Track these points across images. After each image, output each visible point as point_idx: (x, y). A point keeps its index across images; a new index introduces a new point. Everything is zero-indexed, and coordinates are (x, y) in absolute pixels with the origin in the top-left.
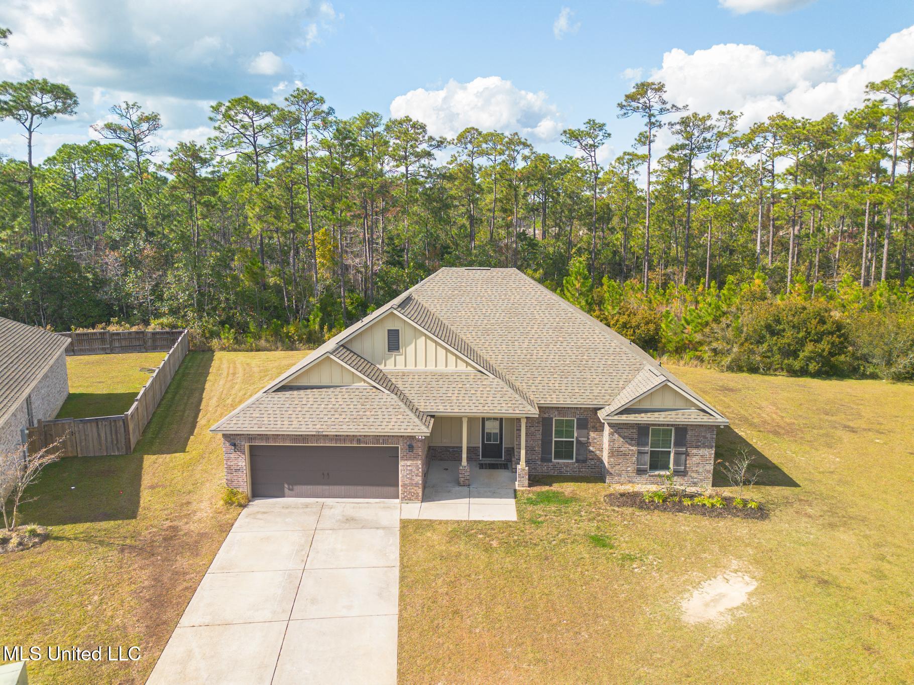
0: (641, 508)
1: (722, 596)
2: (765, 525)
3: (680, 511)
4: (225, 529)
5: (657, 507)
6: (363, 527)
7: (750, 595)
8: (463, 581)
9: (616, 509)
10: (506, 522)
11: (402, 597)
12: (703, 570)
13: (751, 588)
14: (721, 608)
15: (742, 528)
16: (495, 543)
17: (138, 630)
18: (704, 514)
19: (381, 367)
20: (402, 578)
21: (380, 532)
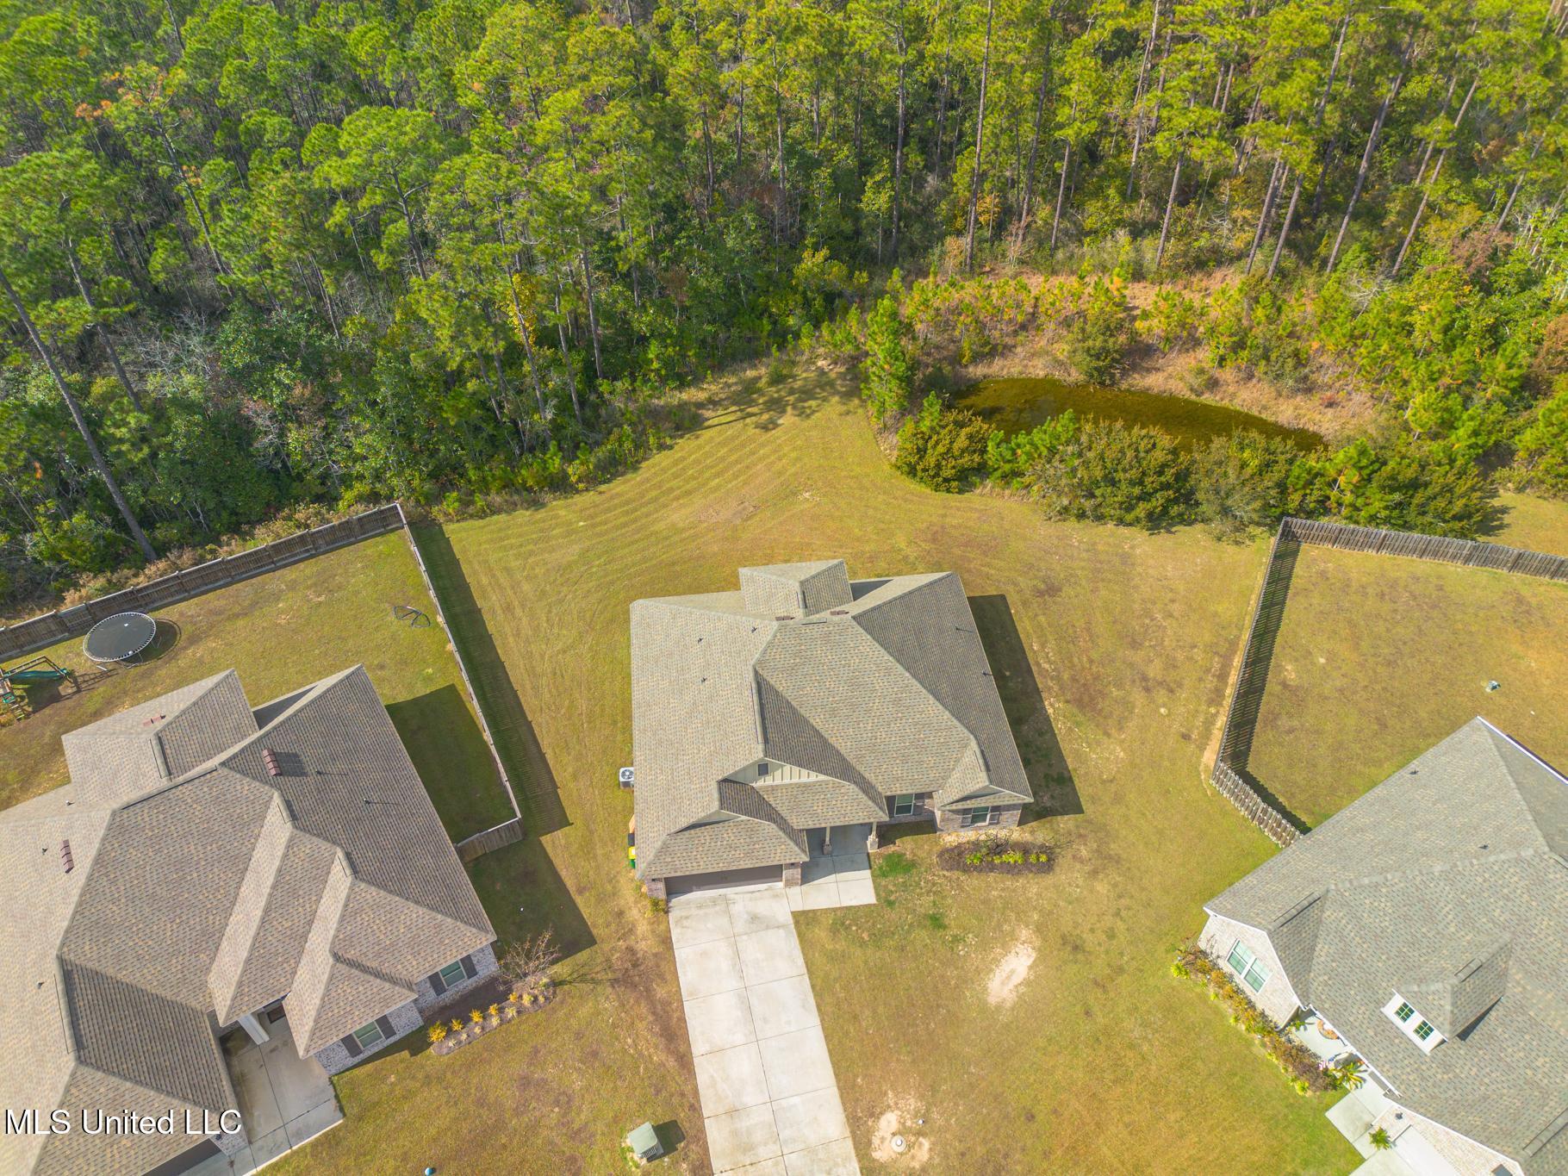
0: (964, 871)
1: (1013, 972)
2: (1049, 880)
3: (991, 870)
4: (667, 941)
5: (976, 868)
6: (768, 927)
7: (1030, 968)
8: (852, 984)
9: (946, 873)
10: (870, 905)
11: (818, 1006)
12: (1003, 946)
13: (1030, 962)
14: (1011, 986)
15: (1031, 887)
16: (865, 936)
17: (672, 1063)
18: (1008, 872)
19: (754, 785)
20: (813, 987)
21: (781, 931)
